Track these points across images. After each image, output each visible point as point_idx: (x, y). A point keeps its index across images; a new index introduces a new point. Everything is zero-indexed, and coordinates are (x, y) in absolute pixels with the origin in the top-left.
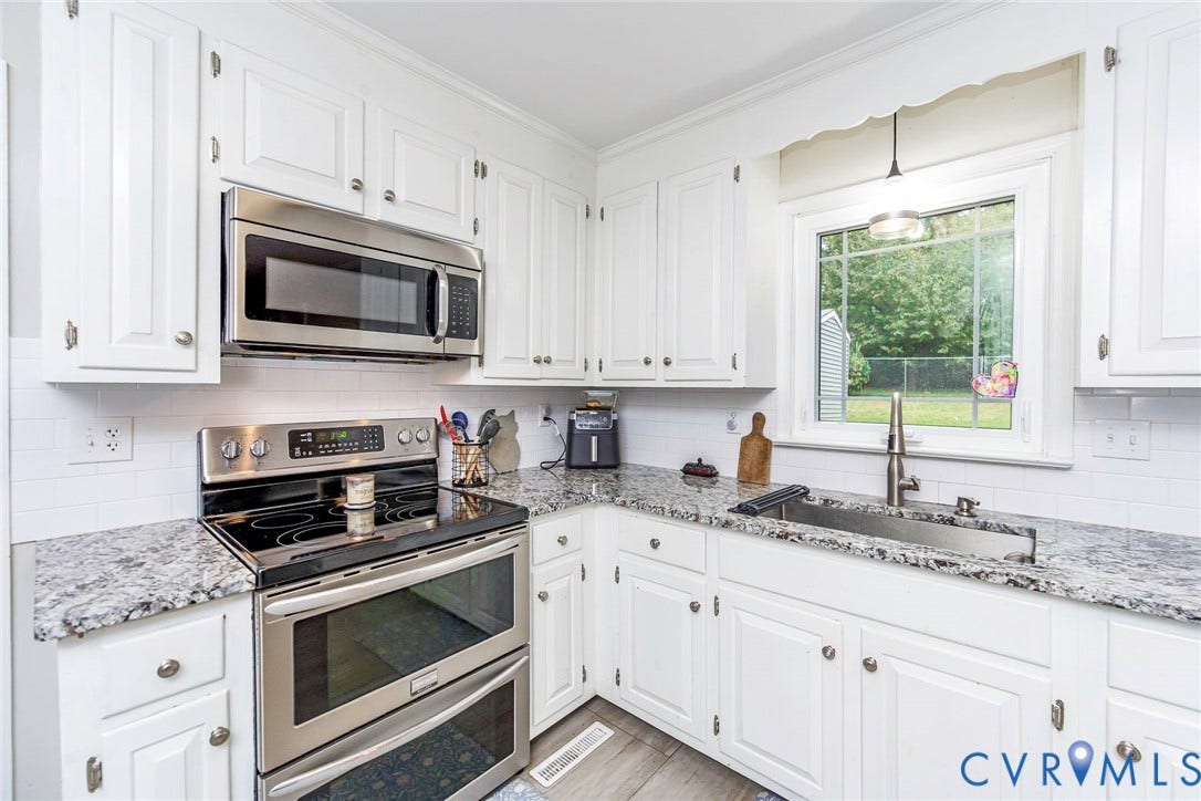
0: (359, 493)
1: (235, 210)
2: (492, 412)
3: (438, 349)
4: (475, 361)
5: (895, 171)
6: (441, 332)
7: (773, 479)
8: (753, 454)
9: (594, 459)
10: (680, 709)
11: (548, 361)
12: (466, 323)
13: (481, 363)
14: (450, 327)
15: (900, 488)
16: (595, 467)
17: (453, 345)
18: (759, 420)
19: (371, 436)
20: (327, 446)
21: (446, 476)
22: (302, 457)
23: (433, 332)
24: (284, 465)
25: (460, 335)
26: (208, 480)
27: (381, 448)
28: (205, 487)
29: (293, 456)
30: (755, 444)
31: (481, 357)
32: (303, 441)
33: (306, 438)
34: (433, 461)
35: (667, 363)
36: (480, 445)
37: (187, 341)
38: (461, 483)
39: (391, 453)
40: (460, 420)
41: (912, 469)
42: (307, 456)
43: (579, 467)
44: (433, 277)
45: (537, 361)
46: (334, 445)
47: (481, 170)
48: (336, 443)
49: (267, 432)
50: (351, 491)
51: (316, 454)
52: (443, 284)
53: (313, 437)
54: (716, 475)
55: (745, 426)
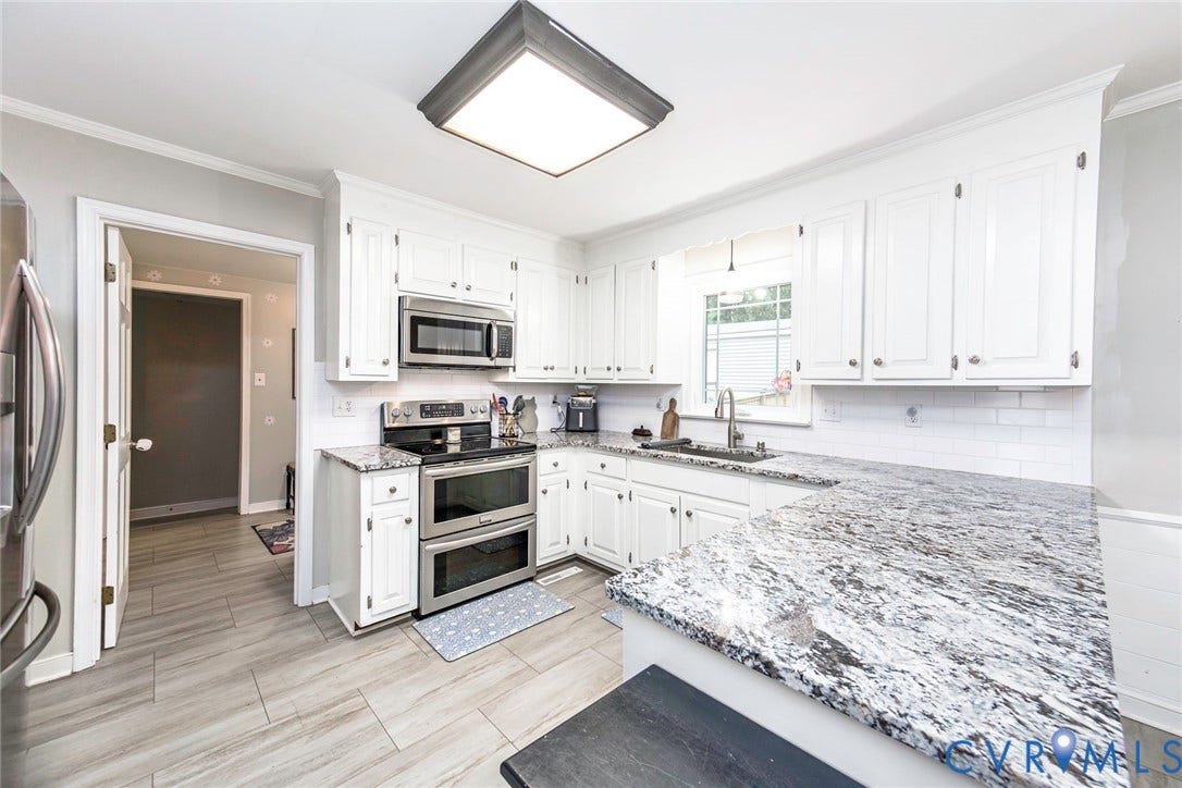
0: (454, 436)
1: (407, 304)
2: (521, 397)
3: (492, 363)
4: (511, 369)
5: (732, 268)
6: (493, 355)
7: (677, 435)
8: (669, 422)
9: (581, 426)
10: (614, 552)
11: (552, 368)
12: (506, 351)
13: (514, 370)
14: (498, 352)
15: (735, 438)
16: (581, 431)
17: (500, 362)
18: (673, 402)
19: (457, 409)
20: (437, 413)
21: (495, 432)
22: (426, 417)
23: (489, 355)
24: (418, 420)
25: (503, 356)
26: (387, 426)
27: (463, 415)
28: (385, 429)
29: (422, 417)
30: (670, 417)
31: (514, 367)
32: (428, 409)
34: (489, 423)
35: (619, 369)
36: (514, 414)
37: (385, 363)
38: (504, 436)
39: (467, 418)
40: (503, 401)
41: (740, 429)
42: (429, 417)
43: (572, 431)
44: (490, 326)
45: (546, 369)
46: (440, 413)
47: (514, 266)
48: (441, 411)
49: (410, 404)
50: (450, 434)
51: (433, 416)
52: (495, 330)
53: (431, 408)
54: (651, 435)
55: (665, 407)
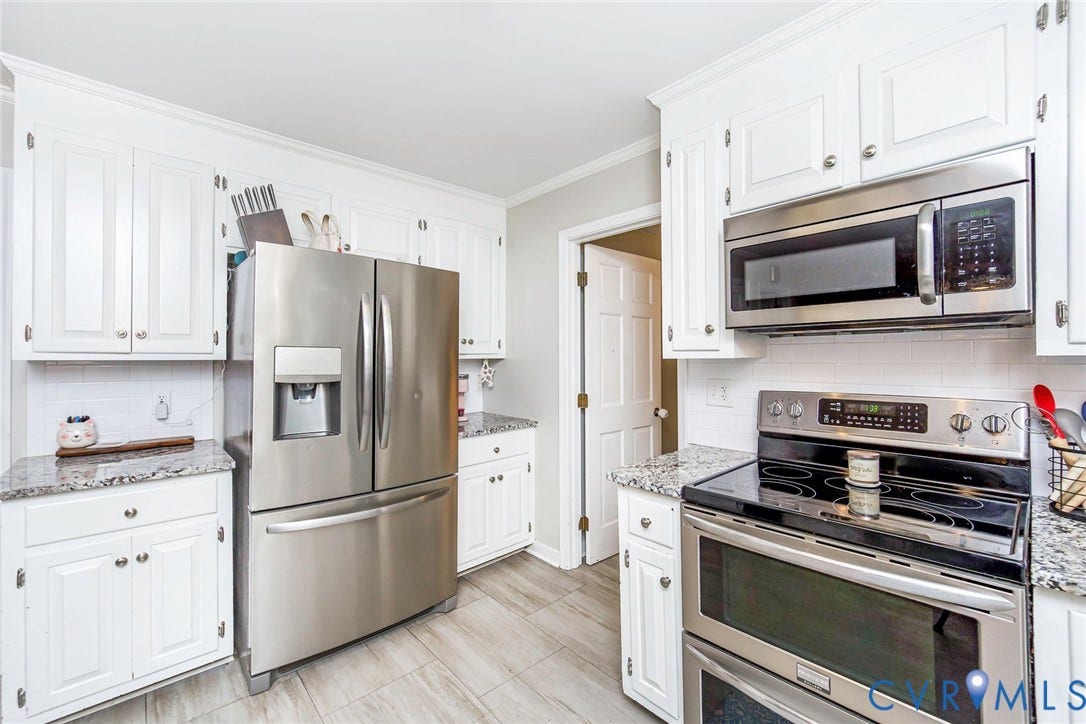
6: (926, 289)
20: (855, 418)
22: (830, 423)
24: (813, 428)
26: (767, 429)
27: (923, 430)
29: (821, 421)
32: (832, 409)
33: (835, 407)
37: (711, 331)
42: (835, 424)
46: (862, 418)
48: (866, 416)
51: (844, 423)
53: (842, 407)
